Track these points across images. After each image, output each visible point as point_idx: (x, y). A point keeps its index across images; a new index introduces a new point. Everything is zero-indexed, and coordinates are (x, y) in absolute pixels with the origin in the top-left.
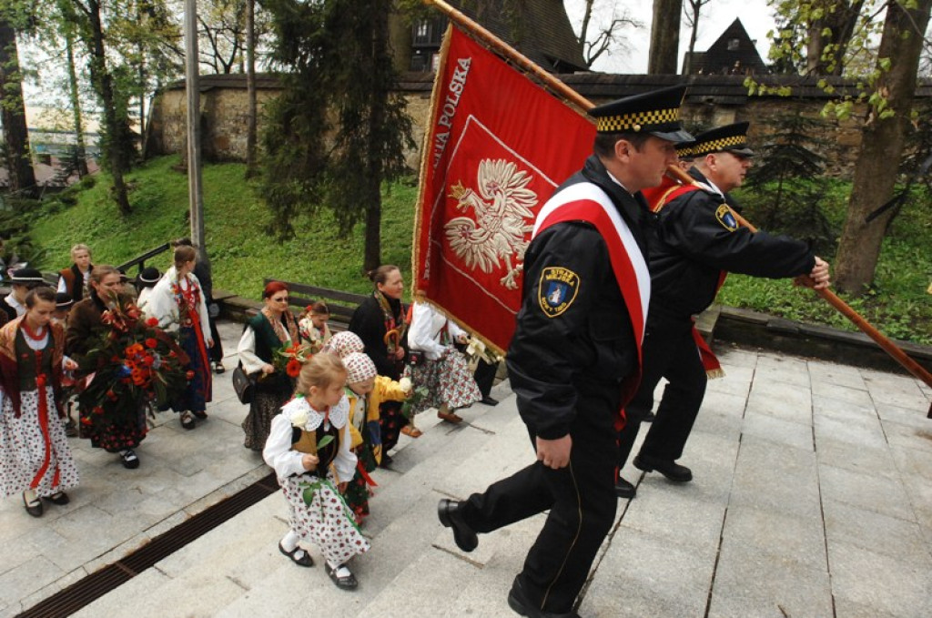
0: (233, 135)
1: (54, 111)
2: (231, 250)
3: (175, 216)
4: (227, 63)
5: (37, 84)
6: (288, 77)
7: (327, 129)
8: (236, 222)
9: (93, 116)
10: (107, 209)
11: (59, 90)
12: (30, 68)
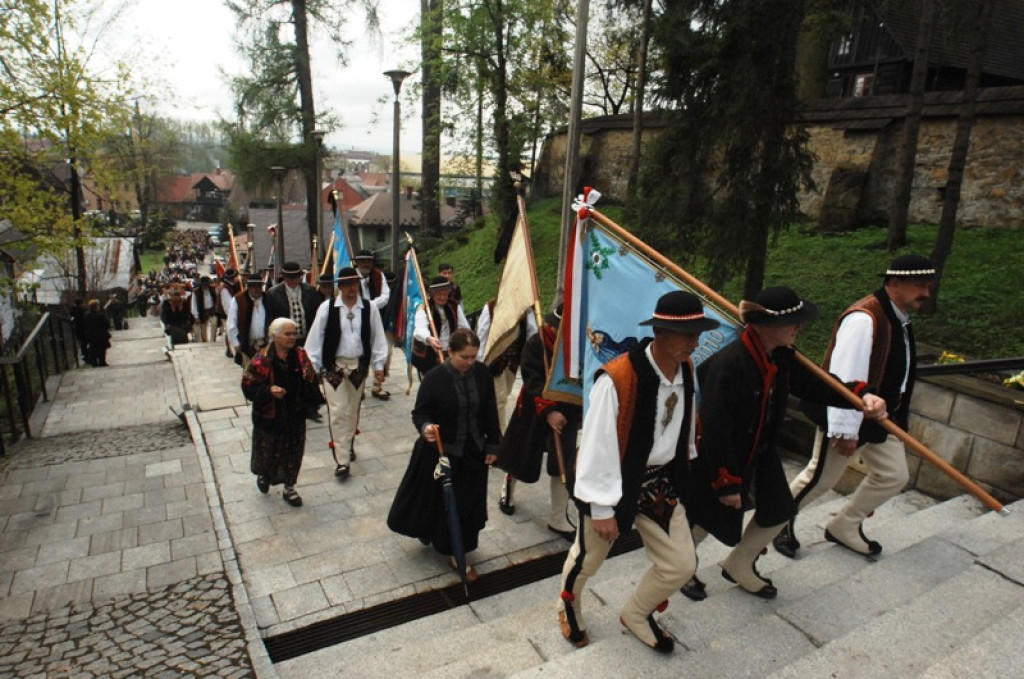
0: (615, 178)
1: (460, 159)
3: (549, 258)
4: (617, 103)
5: (452, 135)
6: (673, 114)
7: (712, 169)
9: (491, 162)
11: (467, 138)
12: (449, 121)
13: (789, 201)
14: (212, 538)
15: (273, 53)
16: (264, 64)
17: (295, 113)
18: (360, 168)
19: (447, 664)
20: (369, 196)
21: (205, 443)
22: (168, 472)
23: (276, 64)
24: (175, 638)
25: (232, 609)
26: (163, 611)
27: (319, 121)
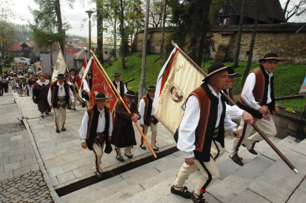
0: (156, 46)
1: (109, 39)
2: (152, 82)
3: (137, 70)
4: (157, 24)
5: (106, 32)
6: (175, 28)
7: (186, 44)
8: (155, 73)
9: (119, 41)
10: (119, 67)
11: (111, 33)
12: (105, 28)
13: (208, 54)
14: (35, 159)
15: (47, 3)
16: (44, 7)
17: (56, 23)
18: (77, 42)
19: (114, 193)
20: (80, 50)
21: (31, 129)
22: (18, 139)
23: (48, 7)
24: (25, 192)
25: (44, 181)
26: (20, 184)
27: (64, 26)
